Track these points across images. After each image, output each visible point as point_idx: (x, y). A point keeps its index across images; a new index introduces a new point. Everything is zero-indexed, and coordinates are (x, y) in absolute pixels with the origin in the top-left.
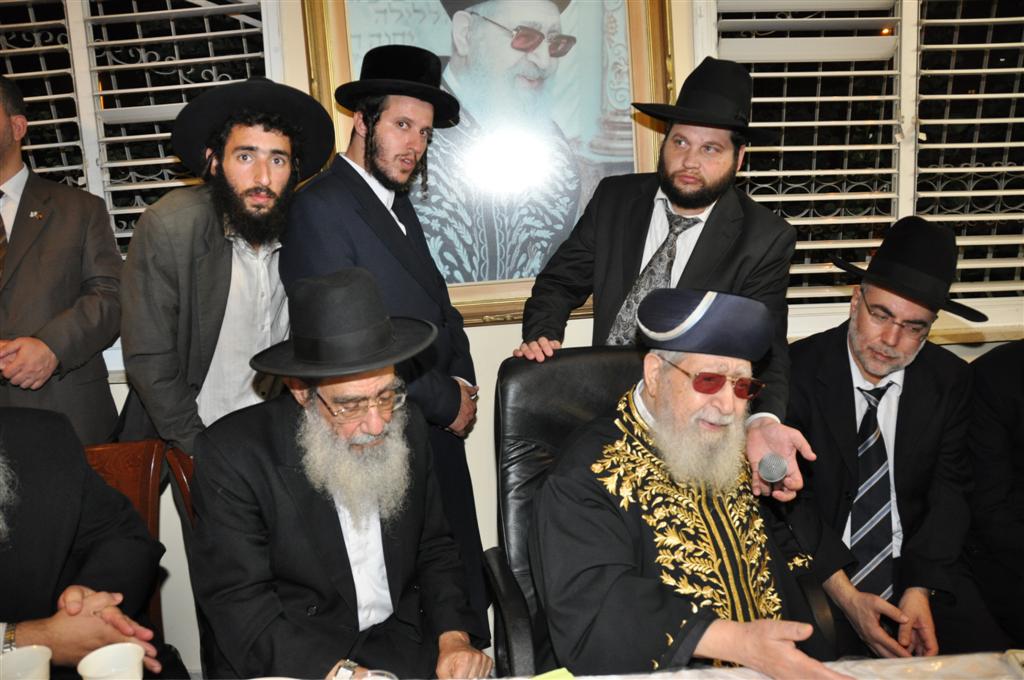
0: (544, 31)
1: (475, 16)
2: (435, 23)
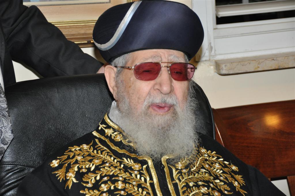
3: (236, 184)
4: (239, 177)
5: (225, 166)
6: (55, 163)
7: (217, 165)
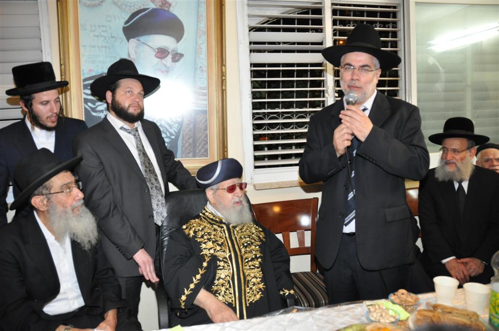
0: (170, 50)
1: (139, 42)
2: (121, 43)
3: (261, 236)
4: (262, 233)
5: (257, 229)
6: (184, 227)
7: (253, 228)
